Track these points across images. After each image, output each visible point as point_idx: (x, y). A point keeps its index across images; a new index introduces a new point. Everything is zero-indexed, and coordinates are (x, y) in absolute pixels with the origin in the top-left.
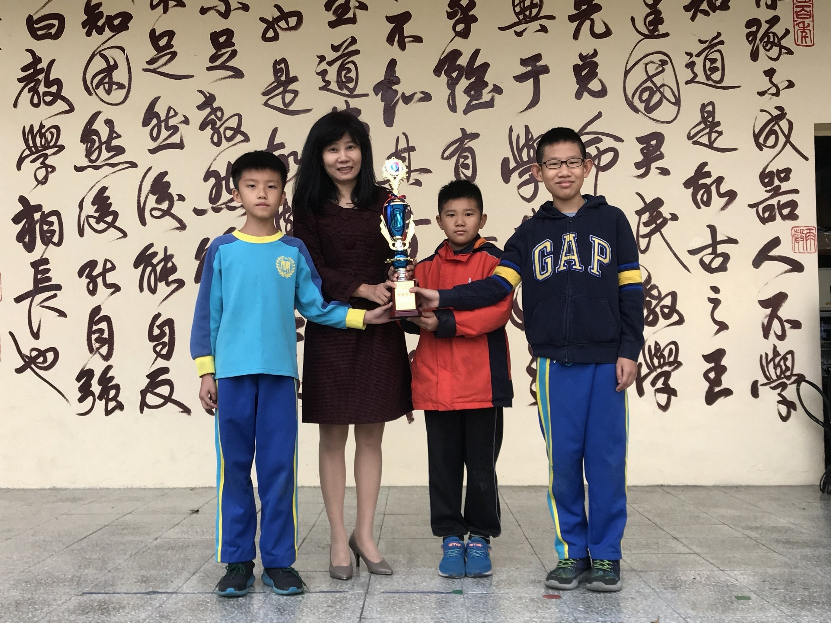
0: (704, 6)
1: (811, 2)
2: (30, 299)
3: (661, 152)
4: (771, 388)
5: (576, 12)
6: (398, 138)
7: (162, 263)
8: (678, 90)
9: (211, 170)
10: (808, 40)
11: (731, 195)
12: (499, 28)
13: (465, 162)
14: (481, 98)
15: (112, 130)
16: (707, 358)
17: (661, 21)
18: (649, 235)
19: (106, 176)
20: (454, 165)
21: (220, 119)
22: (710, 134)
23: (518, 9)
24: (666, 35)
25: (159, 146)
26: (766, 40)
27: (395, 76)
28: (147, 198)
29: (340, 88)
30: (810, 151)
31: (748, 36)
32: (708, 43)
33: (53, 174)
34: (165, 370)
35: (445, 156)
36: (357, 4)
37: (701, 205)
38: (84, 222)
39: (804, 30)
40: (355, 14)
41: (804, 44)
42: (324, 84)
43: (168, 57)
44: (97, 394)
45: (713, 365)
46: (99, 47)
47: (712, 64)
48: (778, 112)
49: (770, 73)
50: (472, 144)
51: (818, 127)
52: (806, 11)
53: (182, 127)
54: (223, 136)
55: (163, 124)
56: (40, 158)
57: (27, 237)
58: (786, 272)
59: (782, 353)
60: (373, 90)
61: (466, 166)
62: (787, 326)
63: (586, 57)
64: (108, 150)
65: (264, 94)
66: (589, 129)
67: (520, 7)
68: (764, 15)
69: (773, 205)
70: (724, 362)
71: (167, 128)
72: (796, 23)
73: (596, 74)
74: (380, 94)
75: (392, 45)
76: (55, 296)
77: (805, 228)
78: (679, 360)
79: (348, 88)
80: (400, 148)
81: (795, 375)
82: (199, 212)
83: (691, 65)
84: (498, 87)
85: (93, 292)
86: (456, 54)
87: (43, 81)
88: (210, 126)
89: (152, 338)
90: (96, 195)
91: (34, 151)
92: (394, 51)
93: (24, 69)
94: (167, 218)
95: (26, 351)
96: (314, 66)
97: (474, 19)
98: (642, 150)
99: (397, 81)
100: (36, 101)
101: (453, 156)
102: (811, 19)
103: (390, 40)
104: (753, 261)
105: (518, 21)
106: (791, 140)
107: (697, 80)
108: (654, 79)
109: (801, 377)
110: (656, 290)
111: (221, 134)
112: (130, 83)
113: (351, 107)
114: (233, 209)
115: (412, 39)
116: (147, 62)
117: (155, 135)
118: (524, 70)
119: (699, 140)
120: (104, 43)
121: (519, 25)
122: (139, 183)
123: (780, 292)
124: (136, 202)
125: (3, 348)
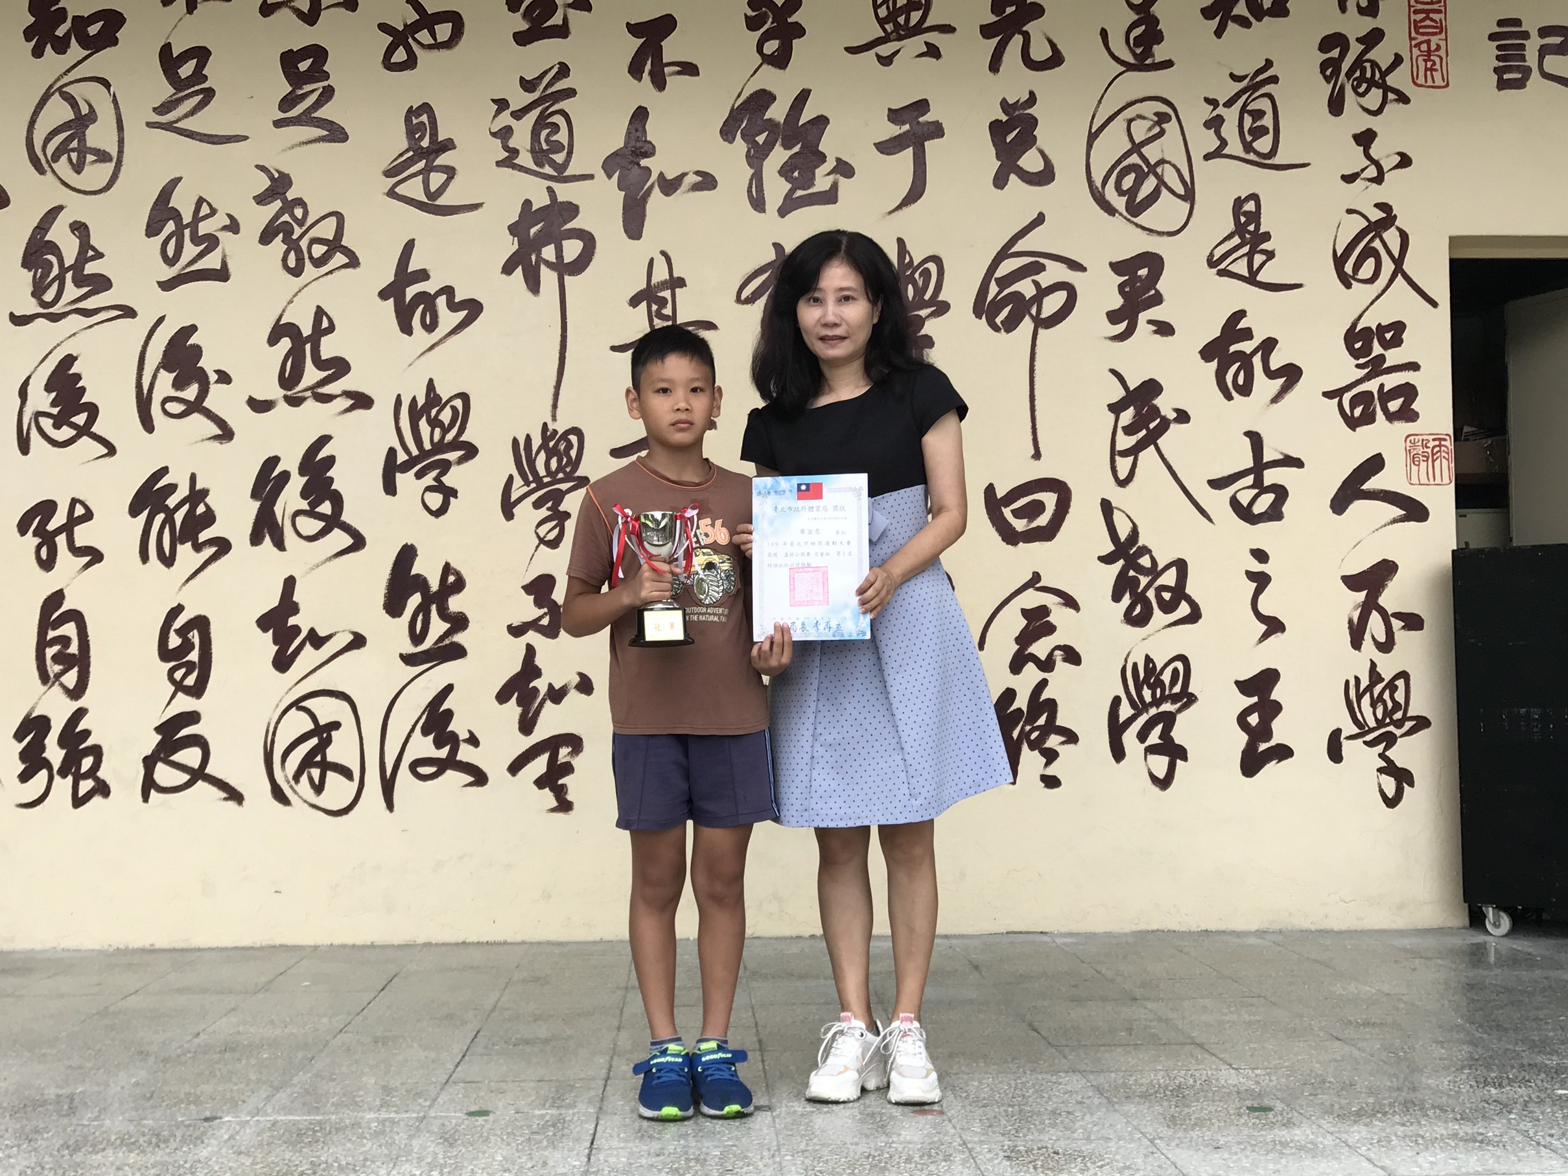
0: (1241, 9)
1: (1442, 4)
3: (1157, 292)
4: (1365, 743)
5: (994, 19)
6: (652, 261)
7: (186, 507)
8: (1191, 170)
9: (282, 322)
10: (1437, 75)
11: (1291, 374)
12: (847, 49)
14: (811, 184)
15: (85, 244)
16: (1245, 687)
17: (1158, 37)
18: (1134, 451)
19: (74, 334)
21: (301, 223)
22: (1250, 256)
23: (883, 12)
24: (1168, 64)
25: (179, 275)
26: (1358, 74)
27: (646, 141)
28: (155, 377)
29: (536, 164)
30: (1441, 290)
31: (1324, 66)
32: (1248, 79)
34: (192, 717)
35: (743, 296)
37: (1234, 394)
38: (29, 424)
39: (1429, 56)
40: (565, 20)
41: (1430, 83)
42: (507, 154)
43: (197, 99)
44: (56, 765)
45: (1255, 699)
46: (58, 79)
47: (1254, 121)
48: (1381, 215)
49: (1365, 139)
51: (1454, 241)
53: (224, 237)
54: (306, 256)
55: (187, 232)
58: (1395, 521)
59: (1387, 676)
60: (603, 167)
62: (1397, 624)
63: (1015, 106)
64: (78, 283)
65: (388, 173)
66: (1020, 246)
67: (888, 8)
68: (1355, 26)
69: (1371, 393)
70: (1275, 695)
71: (196, 240)
72: (1414, 43)
73: (1035, 139)
74: (616, 176)
75: (640, 79)
77: (1430, 438)
78: (1190, 690)
79: (553, 164)
80: (655, 280)
81: (1411, 718)
82: (260, 406)
83: (1215, 123)
84: (846, 163)
85: (47, 564)
86: (764, 98)
88: (281, 235)
89: (165, 653)
90: (53, 372)
92: (643, 91)
94: (196, 417)
96: (486, 119)
97: (799, 31)
98: (1121, 287)
102: (1443, 36)
103: (635, 70)
104: (1332, 501)
105: (883, 35)
106: (1404, 267)
107: (1225, 151)
108: (1144, 150)
109: (1422, 723)
110: (1147, 557)
111: (302, 251)
112: (121, 151)
113: (560, 199)
114: (327, 399)
115: (678, 69)
116: (155, 109)
117: (170, 253)
118: (895, 130)
119: (1231, 268)
120: (69, 71)
121: (886, 43)
122: (140, 349)
123: (1384, 561)
124: (134, 385)
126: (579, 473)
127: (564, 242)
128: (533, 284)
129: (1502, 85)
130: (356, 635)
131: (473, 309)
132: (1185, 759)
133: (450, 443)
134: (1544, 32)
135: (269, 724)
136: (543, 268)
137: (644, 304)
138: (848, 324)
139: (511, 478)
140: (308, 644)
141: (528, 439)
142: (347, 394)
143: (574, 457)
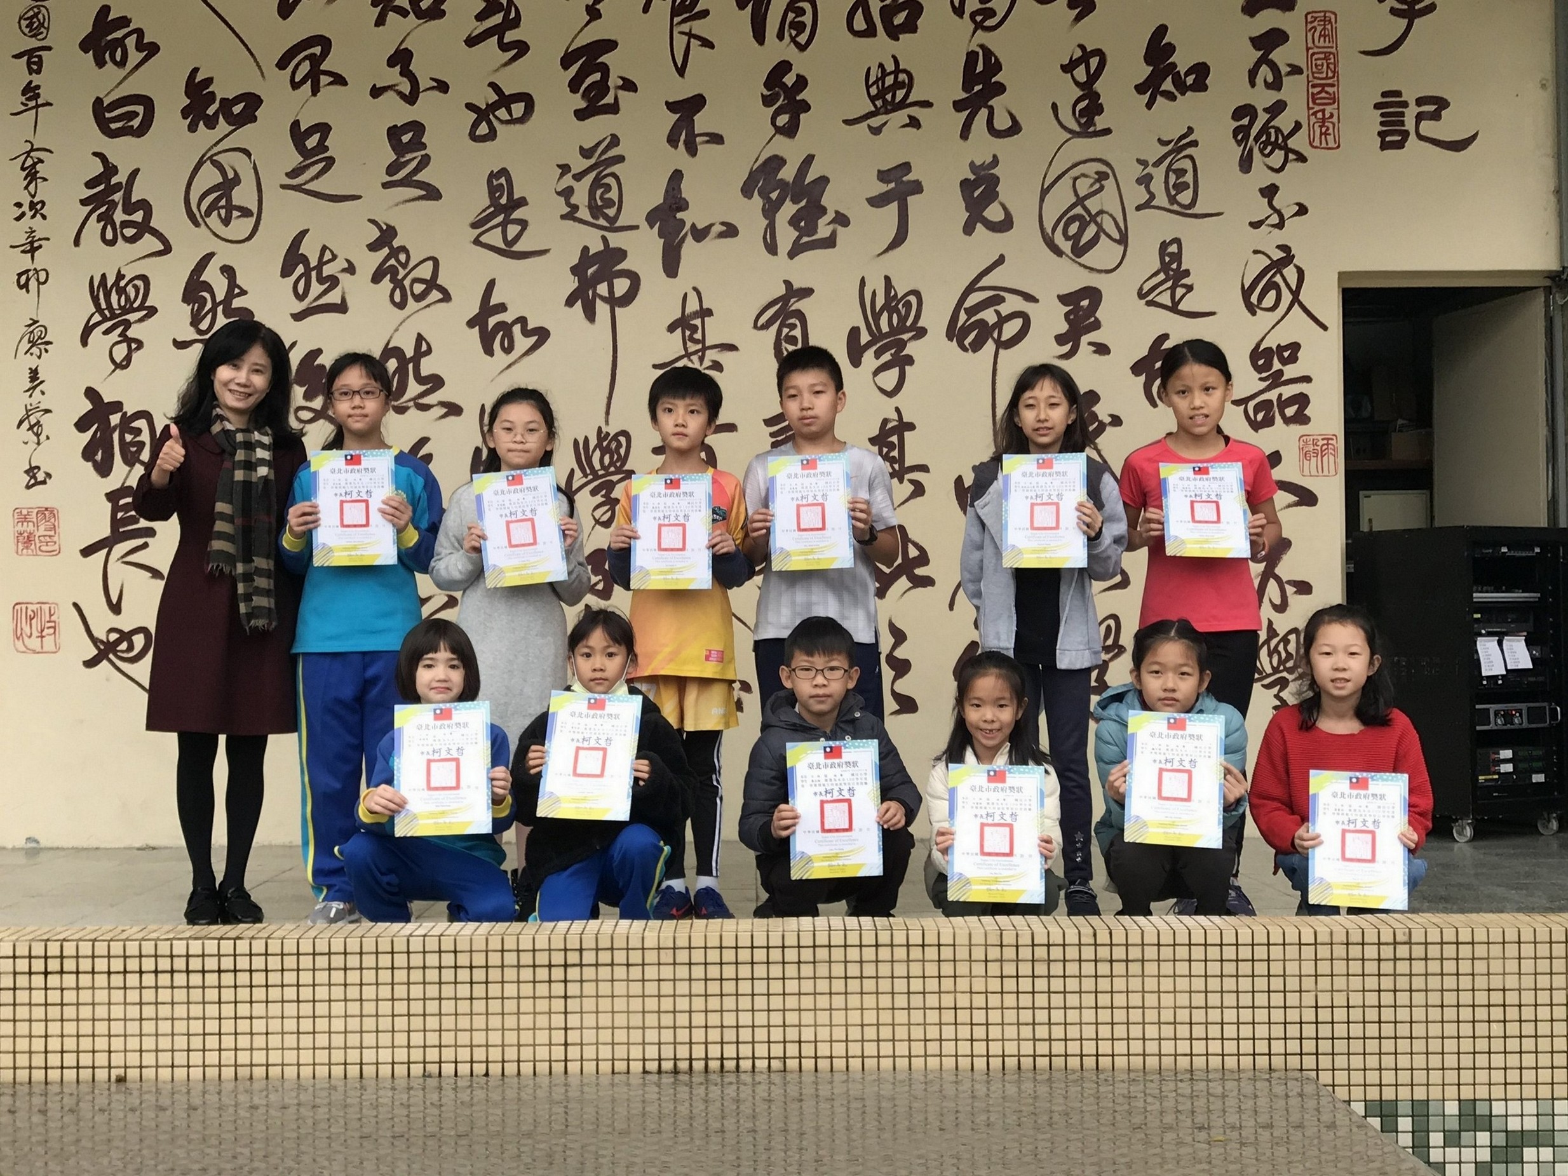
0: (1168, 85)
1: (1336, 79)
2: (105, 551)
3: (1097, 319)
4: (1263, 686)
5: (965, 95)
6: (685, 295)
8: (1125, 219)
9: (390, 346)
10: (1330, 138)
12: (844, 121)
13: (793, 333)
14: (815, 232)
15: (232, 283)
17: (1100, 110)
20: (773, 338)
21: (404, 266)
22: (1173, 289)
23: (874, 91)
24: (1107, 131)
25: (307, 309)
26: (1264, 138)
27: (681, 198)
29: (595, 217)
30: (1334, 318)
31: (1236, 132)
32: (1173, 143)
33: (139, 352)
35: (760, 323)
36: (620, 82)
39: (1324, 122)
40: (616, 98)
41: (1324, 145)
42: (569, 209)
43: (321, 165)
46: (209, 150)
47: (1177, 179)
48: (1280, 254)
49: (1269, 192)
50: (801, 305)
51: (1341, 275)
53: (344, 278)
54: (409, 293)
55: (314, 274)
56: (118, 327)
57: (100, 453)
58: (1289, 506)
59: (1282, 633)
60: (647, 219)
62: (1290, 590)
63: (981, 167)
65: (474, 225)
66: (984, 282)
67: (878, 87)
68: (1262, 99)
69: (1271, 401)
71: (321, 280)
72: (1311, 112)
73: (996, 194)
74: (657, 226)
75: (676, 147)
76: (145, 546)
77: (1320, 438)
78: (1121, 643)
79: (606, 217)
80: (688, 311)
83: (1145, 181)
84: (843, 215)
86: (777, 162)
87: (121, 203)
88: (388, 276)
91: (108, 315)
92: (679, 157)
93: (90, 184)
94: (322, 423)
95: (100, 634)
96: (552, 181)
97: (806, 107)
98: (1067, 315)
99: (683, 205)
100: (109, 235)
101: (772, 325)
102: (1336, 106)
103: (672, 140)
105: (873, 109)
106: (1300, 298)
107: (1153, 203)
108: (1087, 203)
111: (405, 289)
112: (260, 208)
113: (612, 246)
114: (425, 408)
115: (707, 138)
116: (287, 175)
117: (301, 291)
118: (884, 188)
119: (1157, 299)
120: (217, 143)
121: (876, 116)
125: (63, 628)
126: (626, 468)
127: (615, 281)
128: (591, 315)
129: (1384, 146)
131: (542, 335)
134: (1420, 102)
136: (598, 301)
137: (679, 330)
139: (572, 471)
141: (586, 440)
142: (442, 404)
143: (623, 454)
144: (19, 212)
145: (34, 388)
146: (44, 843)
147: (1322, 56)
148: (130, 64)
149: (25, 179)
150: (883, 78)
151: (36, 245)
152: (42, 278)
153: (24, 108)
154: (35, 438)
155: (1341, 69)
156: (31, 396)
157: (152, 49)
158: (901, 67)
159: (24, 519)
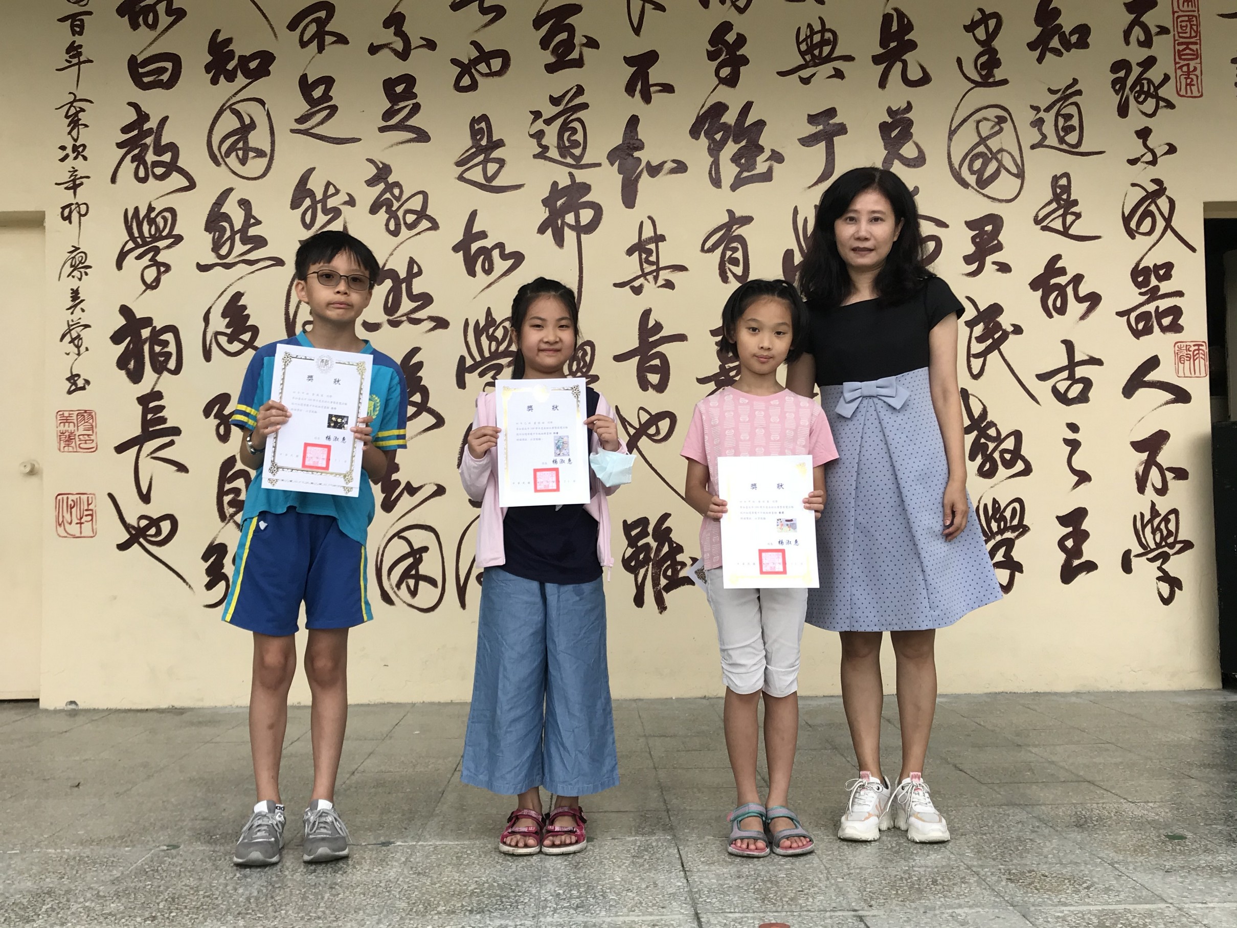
0: (1055, 43)
1: (1198, 38)
2: (137, 448)
3: (998, 241)
4: (1148, 559)
5: (882, 51)
6: (642, 223)
8: (1022, 157)
10: (1194, 88)
11: (1094, 299)
12: (778, 73)
13: (734, 256)
14: (754, 168)
15: (249, 215)
16: (1063, 520)
17: (997, 63)
18: (984, 354)
19: (241, 278)
20: (718, 260)
21: (398, 199)
22: (1064, 216)
23: (803, 47)
24: (1004, 82)
26: (1138, 88)
27: (637, 139)
28: (298, 307)
29: (561, 156)
30: (1199, 241)
31: (1114, 83)
32: (1060, 93)
33: (167, 274)
35: (706, 247)
36: (585, 41)
37: (1054, 313)
38: (211, 341)
39: (1189, 75)
40: (581, 54)
41: (1189, 94)
42: (541, 150)
43: (326, 113)
45: (1070, 529)
46: (229, 100)
47: (1066, 121)
48: (1154, 187)
49: (1144, 134)
50: (743, 231)
51: (1207, 206)
52: (1191, 49)
53: (345, 209)
54: (402, 222)
55: (319, 206)
56: (149, 253)
57: (132, 363)
58: (1167, 403)
59: (1163, 513)
60: (608, 158)
61: (735, 262)
62: (1169, 475)
63: (897, 112)
64: (244, 242)
65: (459, 164)
67: (807, 44)
68: (1136, 54)
69: (1150, 313)
70: (1085, 526)
71: (325, 211)
72: (1178, 66)
73: (911, 135)
74: (617, 163)
75: (633, 96)
76: (172, 443)
77: (1192, 344)
78: (1025, 523)
79: (573, 156)
80: (644, 237)
81: (1180, 542)
82: (371, 327)
83: (1038, 123)
84: (778, 153)
85: (224, 438)
86: (720, 108)
87: (152, 145)
88: (384, 208)
90: (227, 303)
91: (140, 243)
92: (636, 105)
93: (125, 130)
95: (132, 520)
96: (526, 125)
97: (745, 61)
98: (973, 239)
99: (640, 146)
100: (142, 173)
101: (717, 248)
102: (1198, 60)
103: (630, 89)
104: (1124, 389)
105: (803, 62)
106: (1172, 224)
107: (1046, 143)
108: (988, 142)
109: (1188, 545)
110: (994, 429)
111: (399, 218)
112: (273, 150)
113: (578, 181)
114: (417, 322)
115: (660, 88)
116: (296, 120)
117: (308, 220)
118: (813, 129)
119: (1051, 225)
120: (236, 94)
121: (806, 68)
122: (287, 287)
123: (1160, 430)
124: (283, 313)
125: (100, 516)
126: (591, 373)
127: (581, 211)
128: (559, 240)
130: (439, 486)
131: (518, 258)
132: (1021, 571)
133: (502, 352)
135: (379, 548)
136: (566, 229)
137: (637, 253)
138: (875, 239)
140: (405, 493)
142: (431, 318)
143: (588, 361)
144: (62, 154)
145: (75, 306)
146: (82, 705)
147: (1186, 18)
148: (161, 26)
149: (69, 125)
150: (812, 37)
151: (78, 182)
152: (83, 209)
153: (69, 64)
154: (76, 350)
155: (1202, 29)
156: (72, 313)
157: (179, 14)
158: (827, 27)
159: (66, 420)
